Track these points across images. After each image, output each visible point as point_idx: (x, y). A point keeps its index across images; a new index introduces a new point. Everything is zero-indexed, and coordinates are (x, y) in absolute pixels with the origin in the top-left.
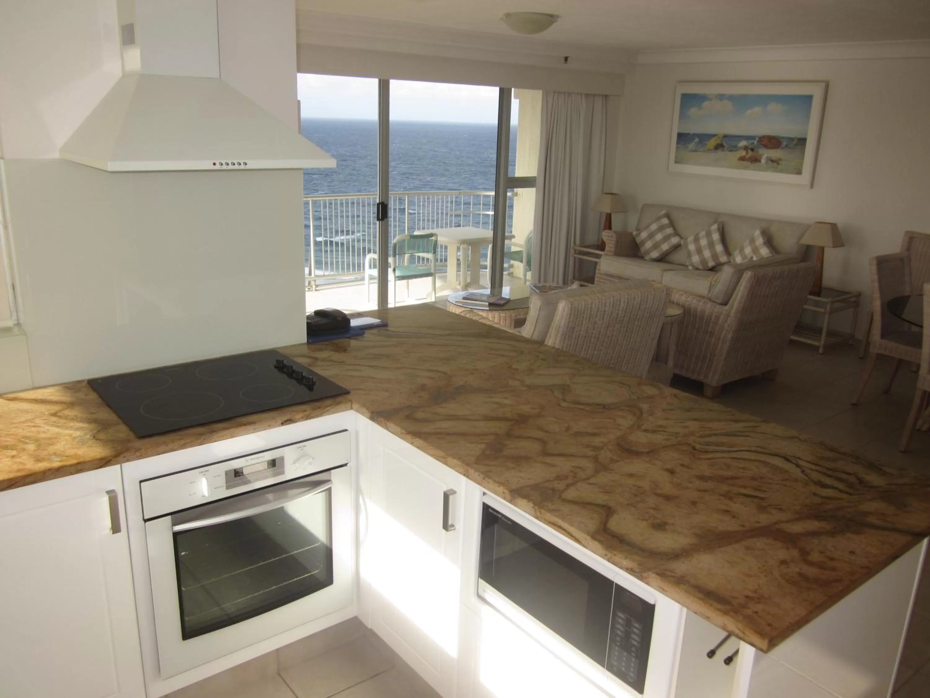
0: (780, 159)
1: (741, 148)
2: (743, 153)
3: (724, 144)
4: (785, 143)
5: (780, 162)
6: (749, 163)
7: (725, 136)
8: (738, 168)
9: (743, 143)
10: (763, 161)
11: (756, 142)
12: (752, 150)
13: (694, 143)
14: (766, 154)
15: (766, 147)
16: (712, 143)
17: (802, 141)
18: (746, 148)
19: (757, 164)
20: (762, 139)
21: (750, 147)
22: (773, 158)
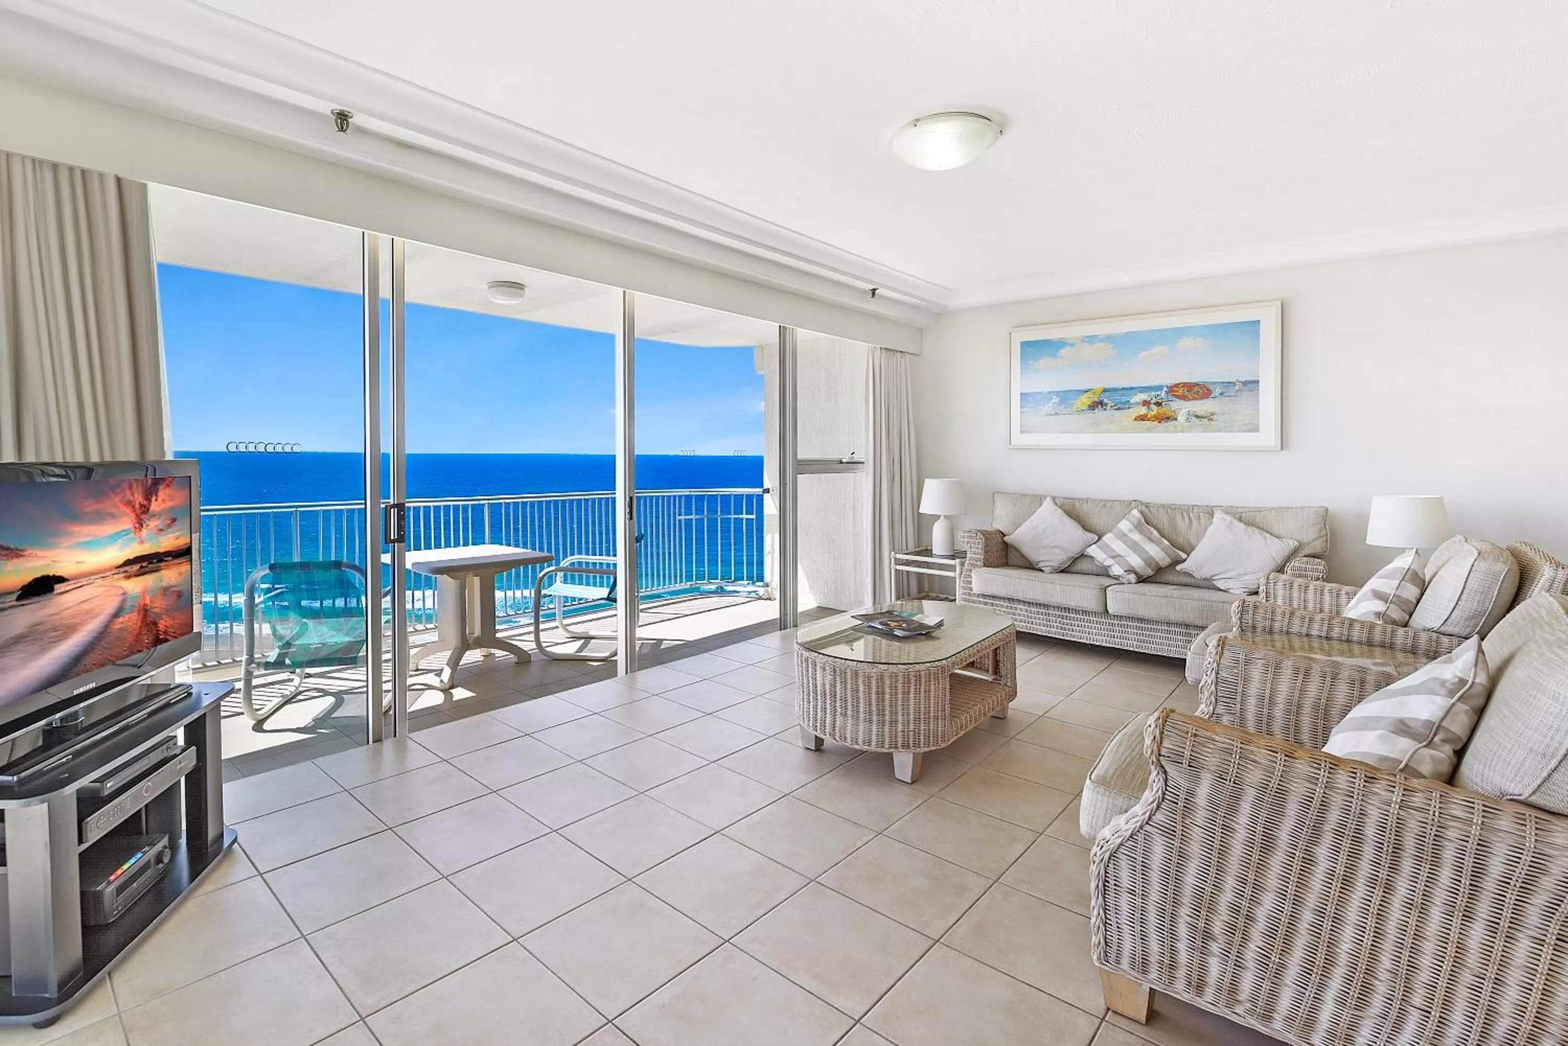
0: (1213, 414)
1: (1137, 403)
2: (1143, 410)
3: (1105, 401)
4: (1217, 391)
5: (1214, 417)
6: (1156, 423)
7: (1105, 390)
8: (1134, 431)
9: (1143, 396)
10: (1181, 418)
11: (1163, 393)
12: (1158, 404)
13: (1051, 404)
14: (1182, 408)
15: (1183, 398)
16: (1085, 400)
17: (1252, 385)
18: (1146, 403)
19: (1170, 424)
20: (1175, 389)
21: (1153, 401)
22: (1200, 413)
